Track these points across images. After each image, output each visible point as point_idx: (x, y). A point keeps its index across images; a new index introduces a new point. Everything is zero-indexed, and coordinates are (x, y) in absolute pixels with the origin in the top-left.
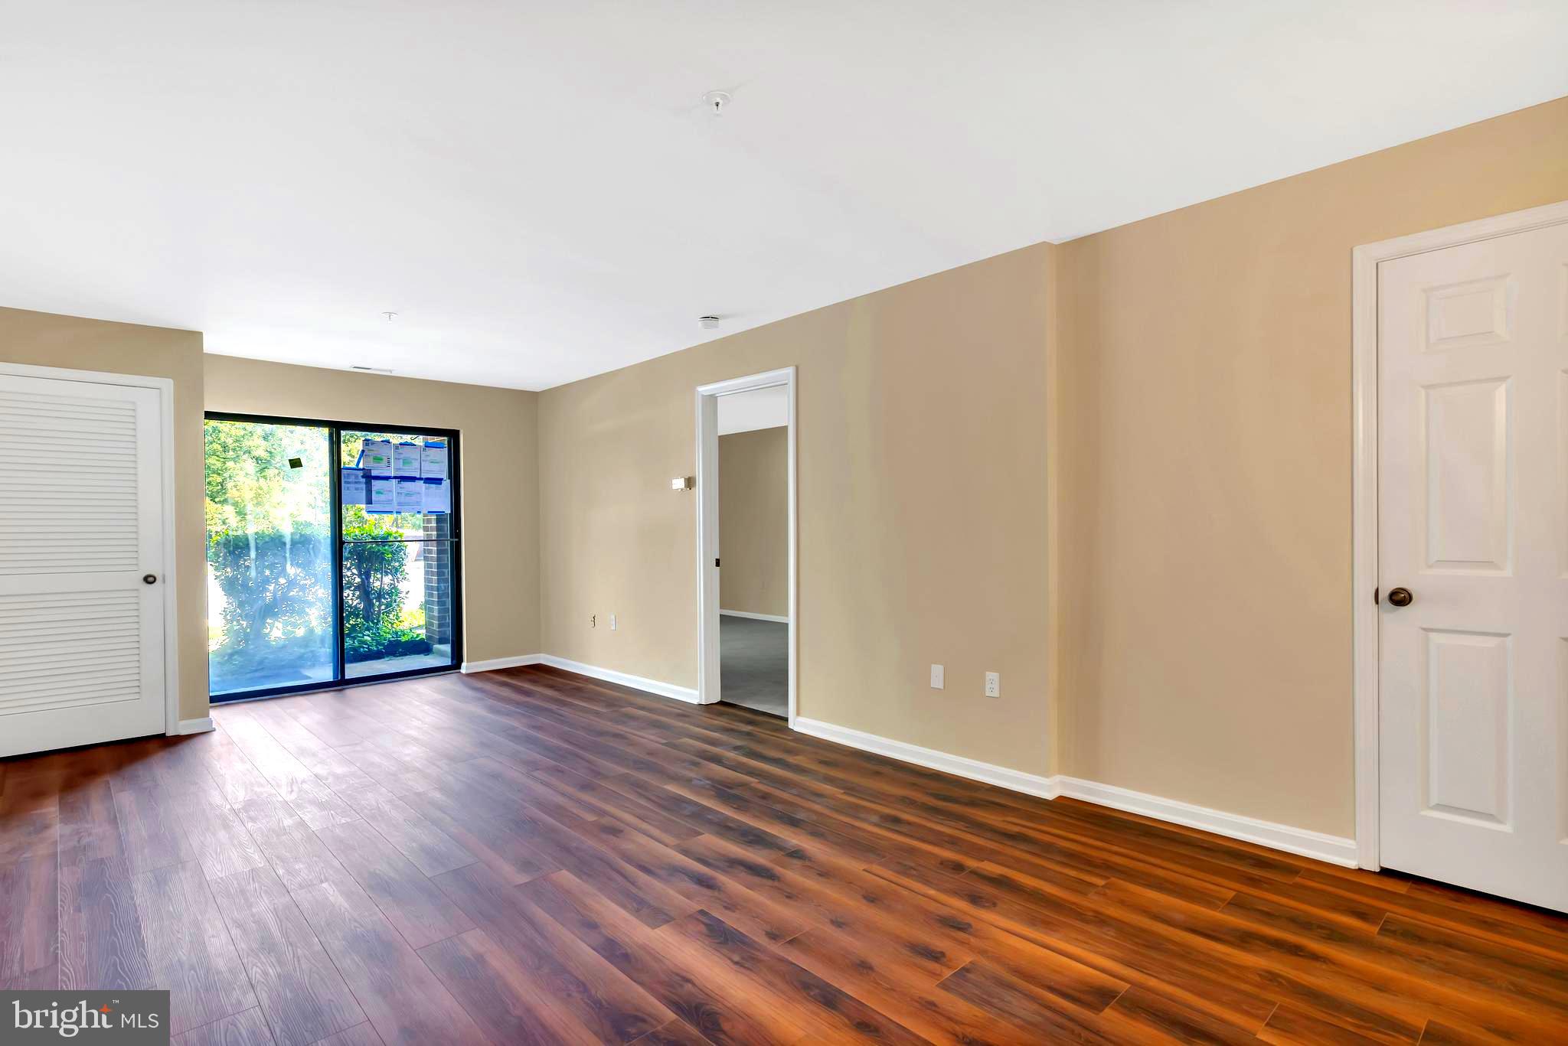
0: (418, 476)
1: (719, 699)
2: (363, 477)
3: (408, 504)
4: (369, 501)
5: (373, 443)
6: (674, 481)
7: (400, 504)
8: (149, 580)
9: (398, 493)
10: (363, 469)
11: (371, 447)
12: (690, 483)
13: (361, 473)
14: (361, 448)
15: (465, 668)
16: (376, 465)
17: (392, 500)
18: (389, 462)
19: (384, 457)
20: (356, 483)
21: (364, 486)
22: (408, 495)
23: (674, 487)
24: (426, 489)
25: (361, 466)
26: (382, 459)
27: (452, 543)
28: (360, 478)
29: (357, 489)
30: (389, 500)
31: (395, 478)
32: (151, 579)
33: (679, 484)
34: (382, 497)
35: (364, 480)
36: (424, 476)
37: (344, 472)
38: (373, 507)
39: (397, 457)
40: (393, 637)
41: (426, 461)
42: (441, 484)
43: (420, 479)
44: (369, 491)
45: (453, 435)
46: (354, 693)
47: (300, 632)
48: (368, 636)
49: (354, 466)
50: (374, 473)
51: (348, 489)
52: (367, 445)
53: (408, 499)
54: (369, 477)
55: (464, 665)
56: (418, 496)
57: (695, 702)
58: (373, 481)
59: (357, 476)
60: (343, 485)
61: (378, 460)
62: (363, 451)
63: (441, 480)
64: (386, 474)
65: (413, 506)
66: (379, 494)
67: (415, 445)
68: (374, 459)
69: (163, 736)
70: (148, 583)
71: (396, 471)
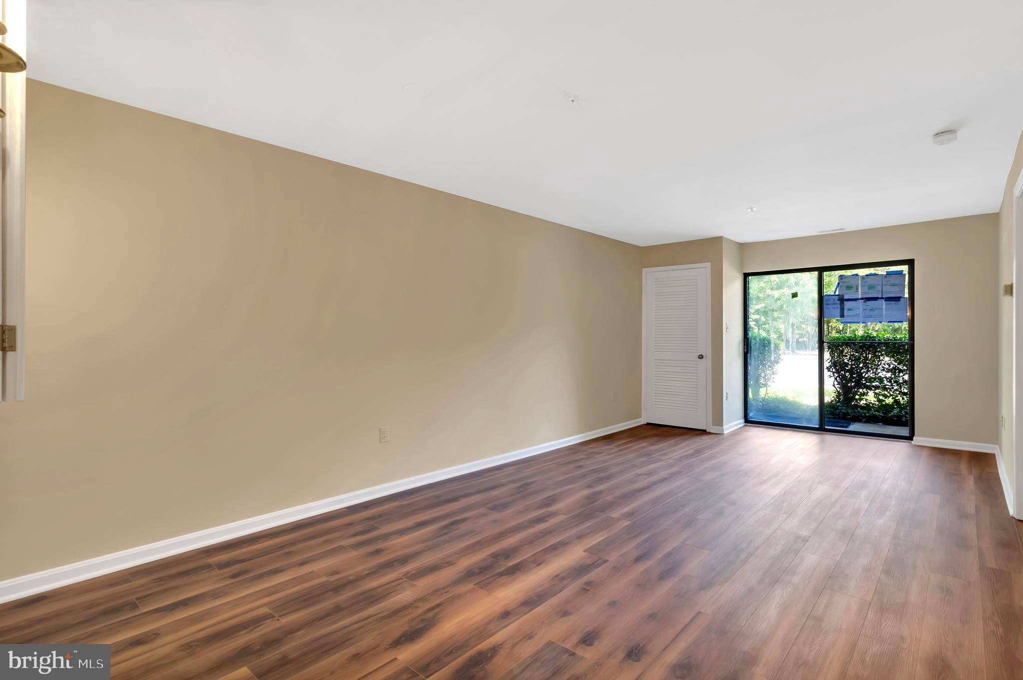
0: (880, 297)
2: (838, 300)
3: (871, 316)
4: (842, 316)
5: (846, 277)
7: (864, 317)
9: (864, 309)
10: (839, 295)
11: (843, 280)
13: (837, 298)
14: (837, 282)
15: (915, 439)
16: (847, 291)
17: (859, 314)
18: (857, 289)
19: (853, 286)
20: (834, 304)
21: (839, 306)
22: (871, 309)
24: (886, 305)
25: (837, 293)
26: (852, 287)
28: (836, 300)
29: (834, 308)
30: (857, 314)
31: (862, 299)
34: (851, 313)
35: (839, 302)
36: (885, 296)
37: (825, 298)
38: (844, 319)
39: (864, 284)
41: (886, 285)
42: (899, 301)
43: (882, 298)
44: (842, 309)
45: (910, 263)
49: (832, 293)
50: (846, 297)
51: (828, 308)
52: (842, 279)
53: (872, 313)
54: (842, 300)
56: (881, 310)
58: (845, 302)
59: (834, 300)
60: (825, 306)
61: (849, 288)
62: (839, 283)
63: (900, 297)
64: (855, 297)
65: (876, 318)
66: (849, 310)
67: (878, 275)
68: (846, 287)
69: (705, 431)
70: (700, 358)
71: (862, 293)
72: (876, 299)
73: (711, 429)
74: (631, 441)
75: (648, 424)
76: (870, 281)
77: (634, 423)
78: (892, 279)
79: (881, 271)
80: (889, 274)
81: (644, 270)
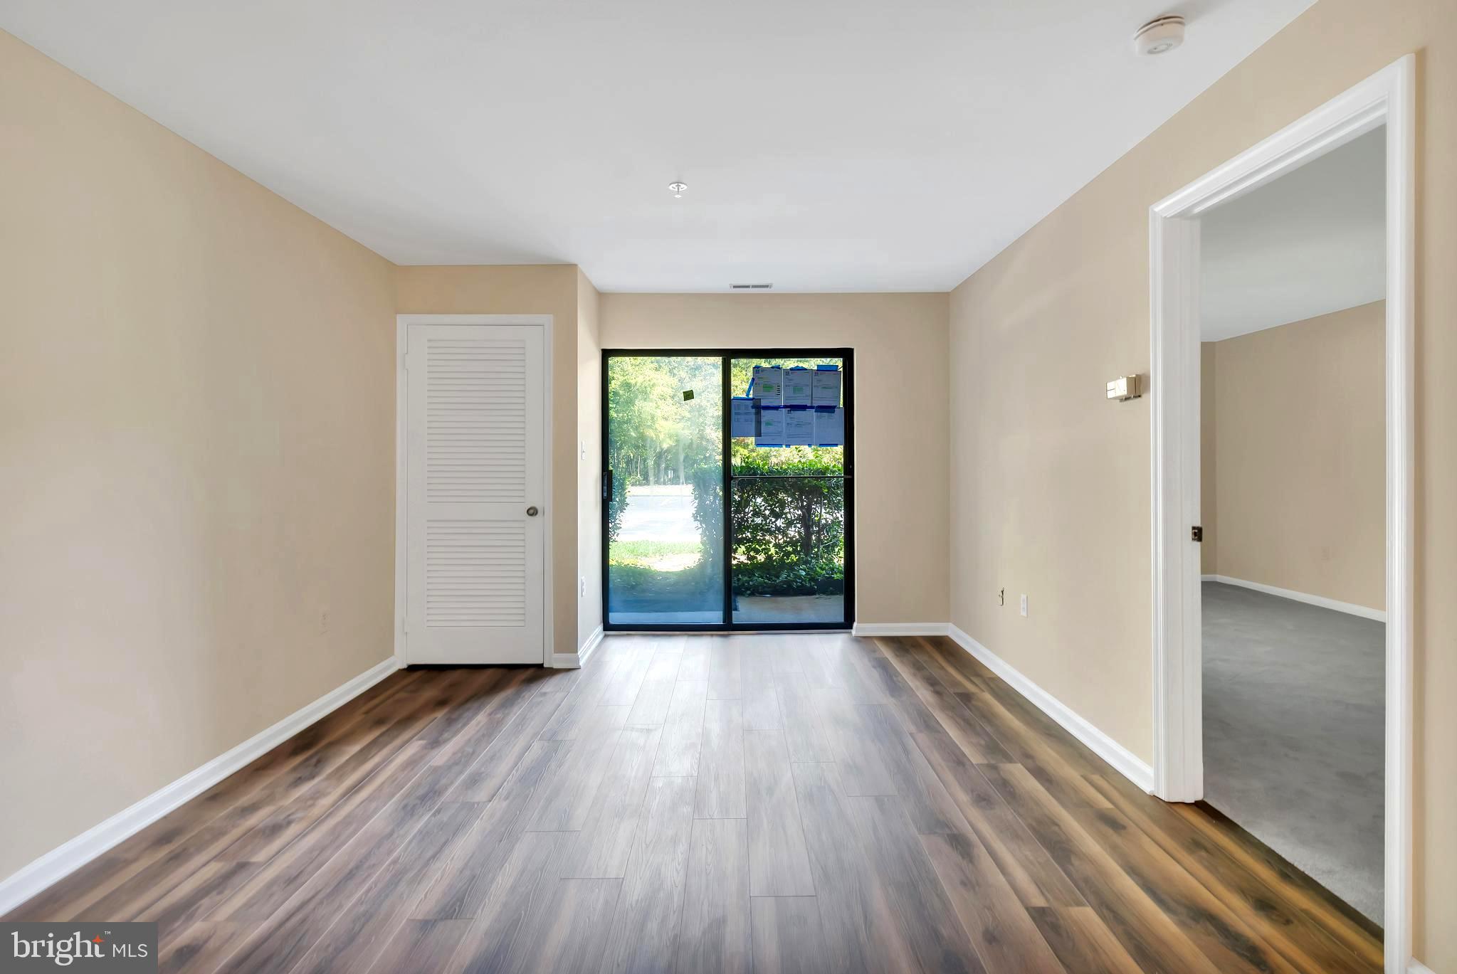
0: (809, 405)
1: (1199, 797)
2: (753, 407)
3: (798, 435)
4: (759, 433)
5: (764, 369)
6: (1110, 385)
7: (790, 435)
8: (532, 512)
9: (788, 424)
10: (753, 398)
11: (760, 375)
12: (1138, 387)
13: (750, 403)
14: (751, 377)
15: (858, 628)
16: (765, 394)
17: (781, 431)
18: (779, 390)
19: (773, 385)
20: (746, 414)
21: (753, 417)
22: (798, 425)
23: (1111, 395)
24: (817, 417)
25: (751, 396)
26: (772, 387)
27: (845, 480)
28: (750, 408)
29: (746, 421)
30: (778, 432)
31: (785, 407)
32: (531, 511)
33: (1119, 387)
34: (771, 429)
35: (754, 410)
36: (815, 405)
37: (734, 403)
38: (763, 439)
39: (787, 384)
40: (827, 574)
41: (817, 387)
42: (832, 412)
43: (812, 407)
44: (759, 423)
45: (847, 354)
46: (742, 641)
47: (761, 558)
48: (805, 570)
49: (744, 396)
50: (764, 403)
51: (738, 420)
52: (758, 372)
53: (797, 431)
54: (758, 407)
55: (855, 624)
56: (810, 426)
57: (1148, 787)
58: (762, 411)
59: (746, 407)
60: (733, 416)
61: (767, 387)
62: (753, 379)
63: (834, 407)
64: (776, 404)
65: (804, 439)
66: (768, 424)
67: (806, 369)
68: (764, 387)
69: (540, 666)
70: (531, 515)
71: (785, 400)
72: (803, 408)
73: (553, 661)
74: (374, 742)
75: (412, 668)
76: (796, 377)
77: (381, 672)
78: (825, 377)
79: (812, 364)
80: (821, 369)
81: (402, 321)
